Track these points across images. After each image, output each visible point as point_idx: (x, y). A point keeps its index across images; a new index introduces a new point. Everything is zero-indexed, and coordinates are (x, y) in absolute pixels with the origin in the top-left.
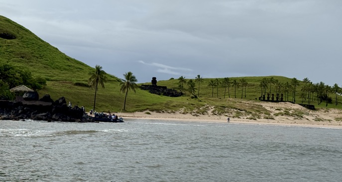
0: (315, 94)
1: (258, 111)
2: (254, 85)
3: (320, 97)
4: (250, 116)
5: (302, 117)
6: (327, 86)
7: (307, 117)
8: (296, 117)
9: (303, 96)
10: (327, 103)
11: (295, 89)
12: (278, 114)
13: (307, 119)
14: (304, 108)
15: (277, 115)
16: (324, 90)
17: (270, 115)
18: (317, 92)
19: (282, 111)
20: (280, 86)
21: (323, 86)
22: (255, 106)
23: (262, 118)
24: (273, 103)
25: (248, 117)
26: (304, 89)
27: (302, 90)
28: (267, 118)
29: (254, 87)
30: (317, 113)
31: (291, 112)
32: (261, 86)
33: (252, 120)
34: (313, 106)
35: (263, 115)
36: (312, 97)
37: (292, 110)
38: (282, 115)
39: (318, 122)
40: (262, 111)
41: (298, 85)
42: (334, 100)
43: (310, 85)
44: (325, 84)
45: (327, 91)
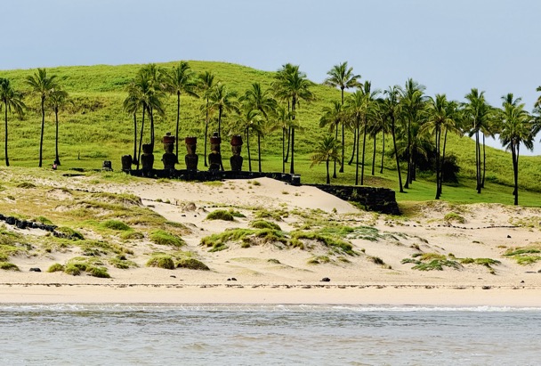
1: (117, 227)
2: (97, 106)
4: (75, 254)
5: (348, 248)
6: (440, 101)
7: (374, 249)
8: (320, 251)
11: (292, 116)
12: (225, 238)
13: (378, 261)
14: (346, 208)
15: (217, 245)
16: (424, 118)
17: (179, 244)
19: (243, 225)
20: (221, 101)
21: (419, 99)
22: (102, 201)
23: (142, 261)
24: (194, 186)
25: (63, 259)
26: (334, 118)
27: (323, 122)
28: (169, 265)
29: (100, 112)
30: (410, 228)
31: (286, 227)
32: (131, 105)
33: (84, 278)
34: (390, 195)
35: (143, 250)
37: (292, 219)
38: (248, 243)
40: (138, 229)
41: (307, 96)
43: (359, 97)
45: (438, 123)
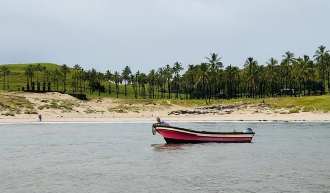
0: (87, 82)
1: (19, 104)
2: (18, 74)
3: (92, 86)
4: (8, 111)
5: (71, 109)
6: (100, 73)
7: (77, 109)
8: (65, 109)
9: (74, 84)
10: (100, 92)
11: (65, 77)
12: (43, 107)
13: (78, 111)
14: (74, 99)
15: (41, 108)
16: (96, 77)
17: (33, 108)
18: (89, 80)
19: (49, 104)
20: (48, 73)
21: (95, 72)
22: (16, 98)
23: (23, 112)
24: (39, 94)
25: (5, 112)
26: (74, 77)
27: (72, 78)
28: (29, 113)
29: (19, 75)
30: (89, 103)
31: (59, 104)
32: (26, 74)
33: (9, 116)
34: (85, 96)
35: (24, 109)
36: (83, 86)
37: (61, 102)
38: (48, 108)
39: (90, 114)
40: (23, 105)
41: (69, 72)
42: (107, 88)
43: (81, 72)
44: (97, 71)
45: (99, 78)
